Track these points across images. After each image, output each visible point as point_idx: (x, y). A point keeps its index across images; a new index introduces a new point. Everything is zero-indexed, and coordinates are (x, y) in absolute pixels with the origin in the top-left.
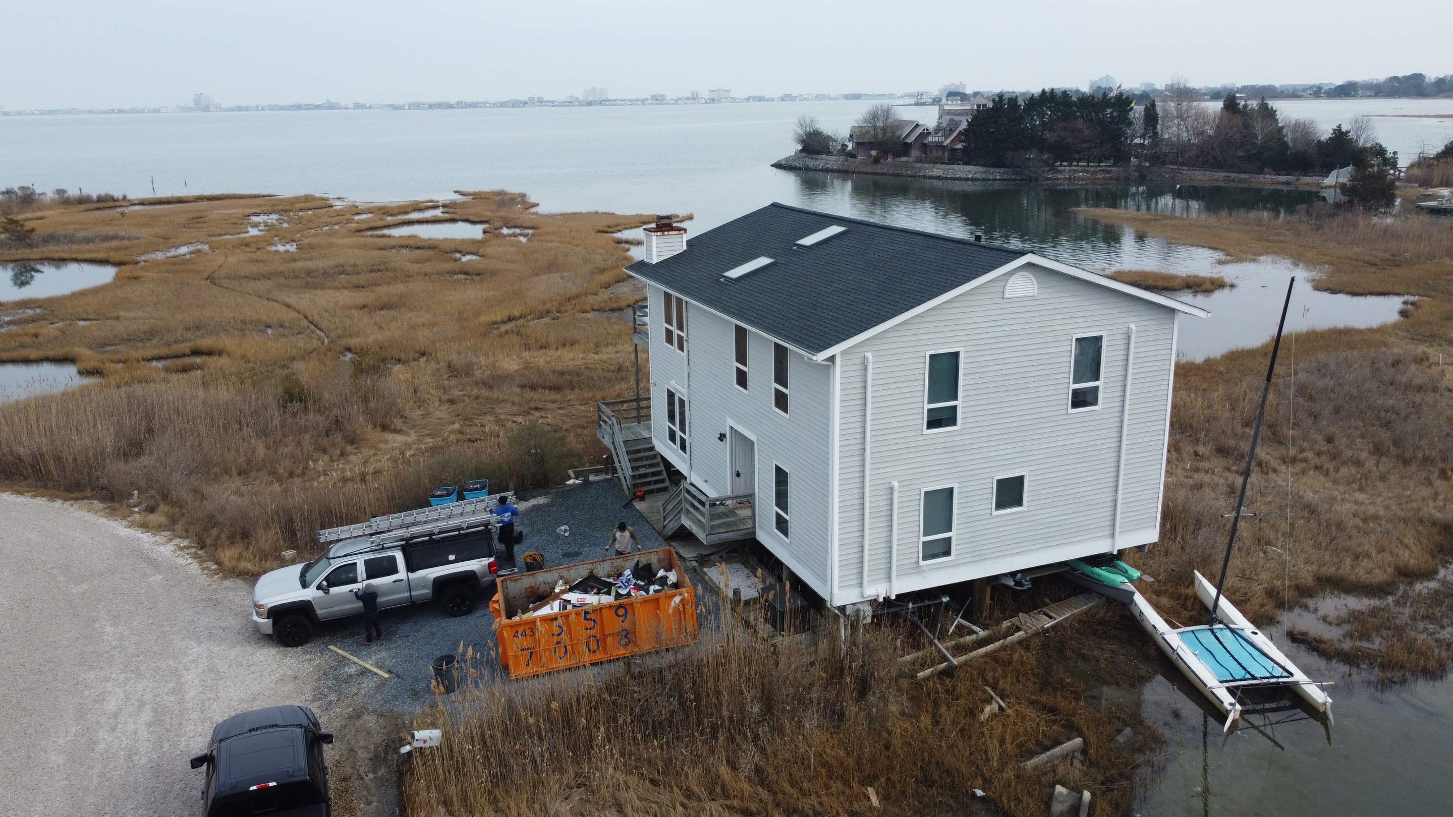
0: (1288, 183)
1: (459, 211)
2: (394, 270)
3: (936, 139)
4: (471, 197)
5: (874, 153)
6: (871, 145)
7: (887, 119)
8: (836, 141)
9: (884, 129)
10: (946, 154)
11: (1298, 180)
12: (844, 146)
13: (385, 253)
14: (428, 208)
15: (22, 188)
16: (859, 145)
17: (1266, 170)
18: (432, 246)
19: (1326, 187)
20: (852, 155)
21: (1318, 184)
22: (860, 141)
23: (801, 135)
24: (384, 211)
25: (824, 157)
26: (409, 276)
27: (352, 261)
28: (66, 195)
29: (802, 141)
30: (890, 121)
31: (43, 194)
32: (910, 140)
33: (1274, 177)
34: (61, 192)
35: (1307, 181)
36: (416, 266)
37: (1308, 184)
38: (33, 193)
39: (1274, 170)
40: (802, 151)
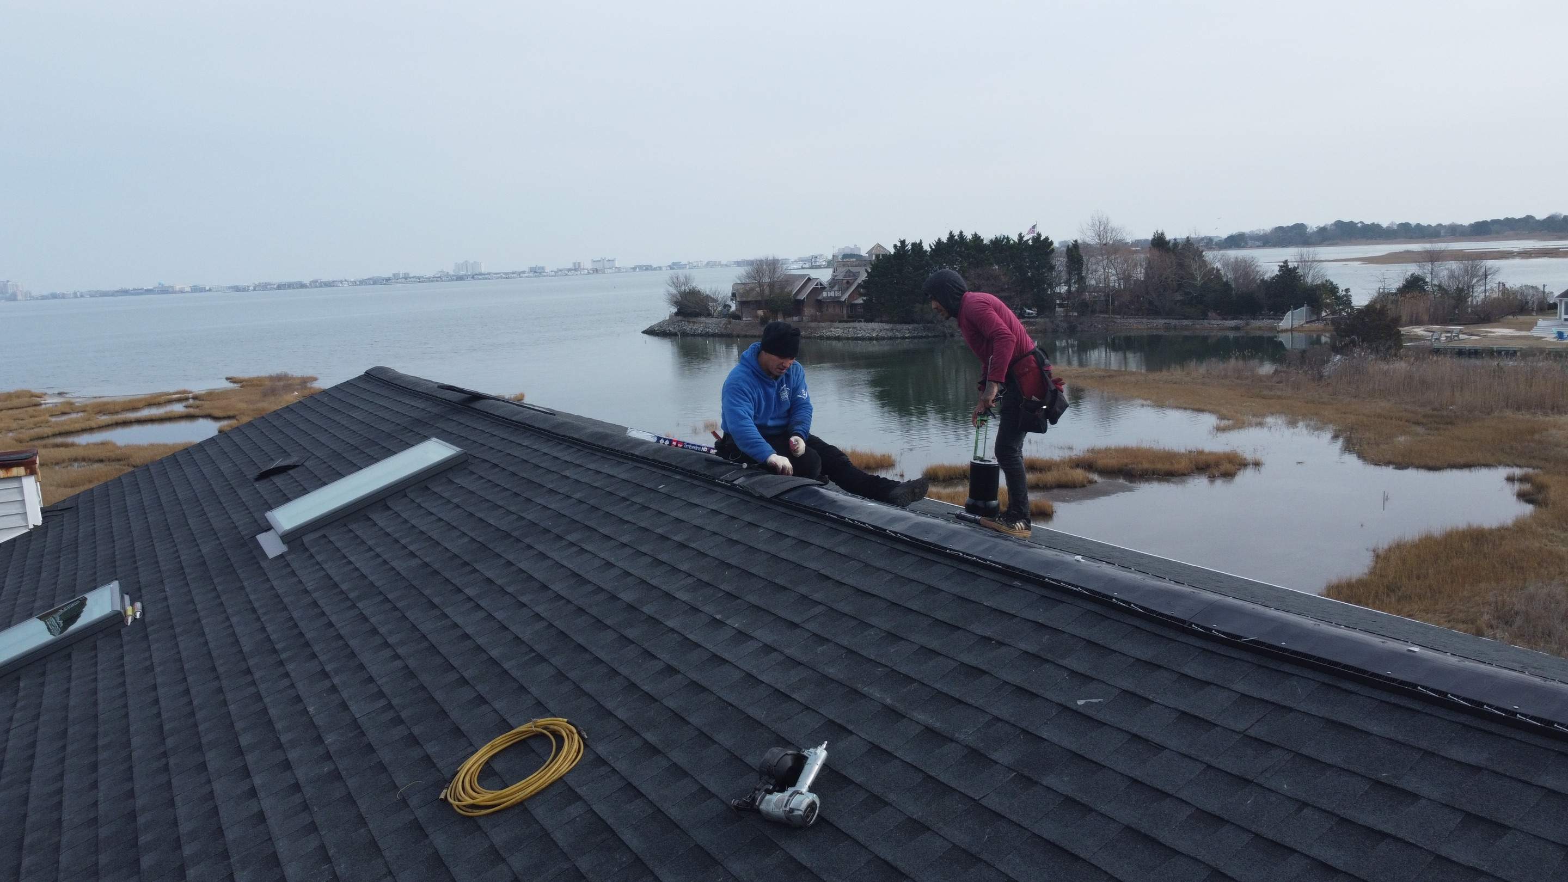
0: (1237, 328)
1: (207, 404)
3: (832, 294)
4: (239, 385)
5: (760, 313)
6: (758, 304)
7: (774, 273)
8: (716, 301)
9: (771, 285)
10: (845, 311)
11: (1247, 324)
12: (727, 306)
14: (170, 402)
16: (743, 304)
17: (1210, 314)
19: (1283, 331)
20: (736, 316)
21: (1273, 329)
22: (744, 299)
23: (675, 296)
24: (103, 408)
25: (703, 319)
29: (676, 303)
30: (776, 276)
32: (802, 296)
33: (1220, 322)
35: (1259, 325)
37: (1260, 328)
39: (1219, 314)
40: (677, 314)
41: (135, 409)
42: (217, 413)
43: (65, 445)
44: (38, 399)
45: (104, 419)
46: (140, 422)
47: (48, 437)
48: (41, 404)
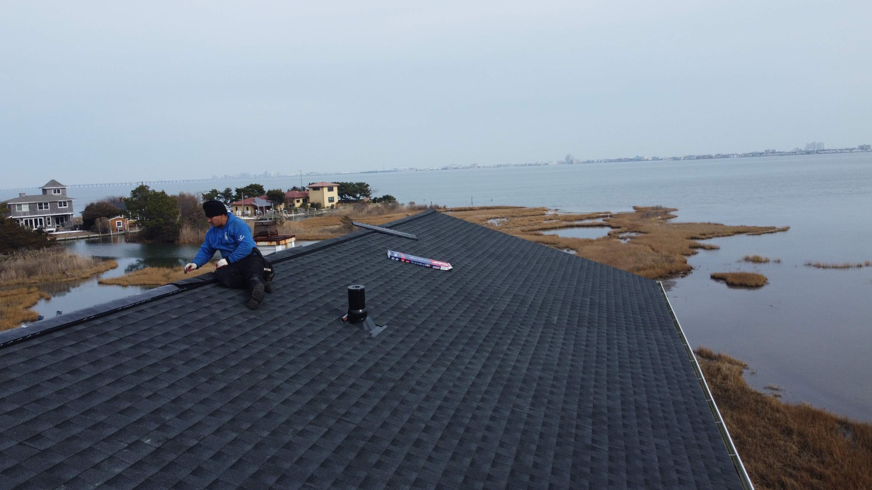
24: (567, 218)
28: (414, 205)
41: (581, 220)
42: (613, 225)
43: (539, 235)
44: (545, 212)
45: (565, 223)
46: (578, 226)
47: (536, 230)
48: (545, 214)
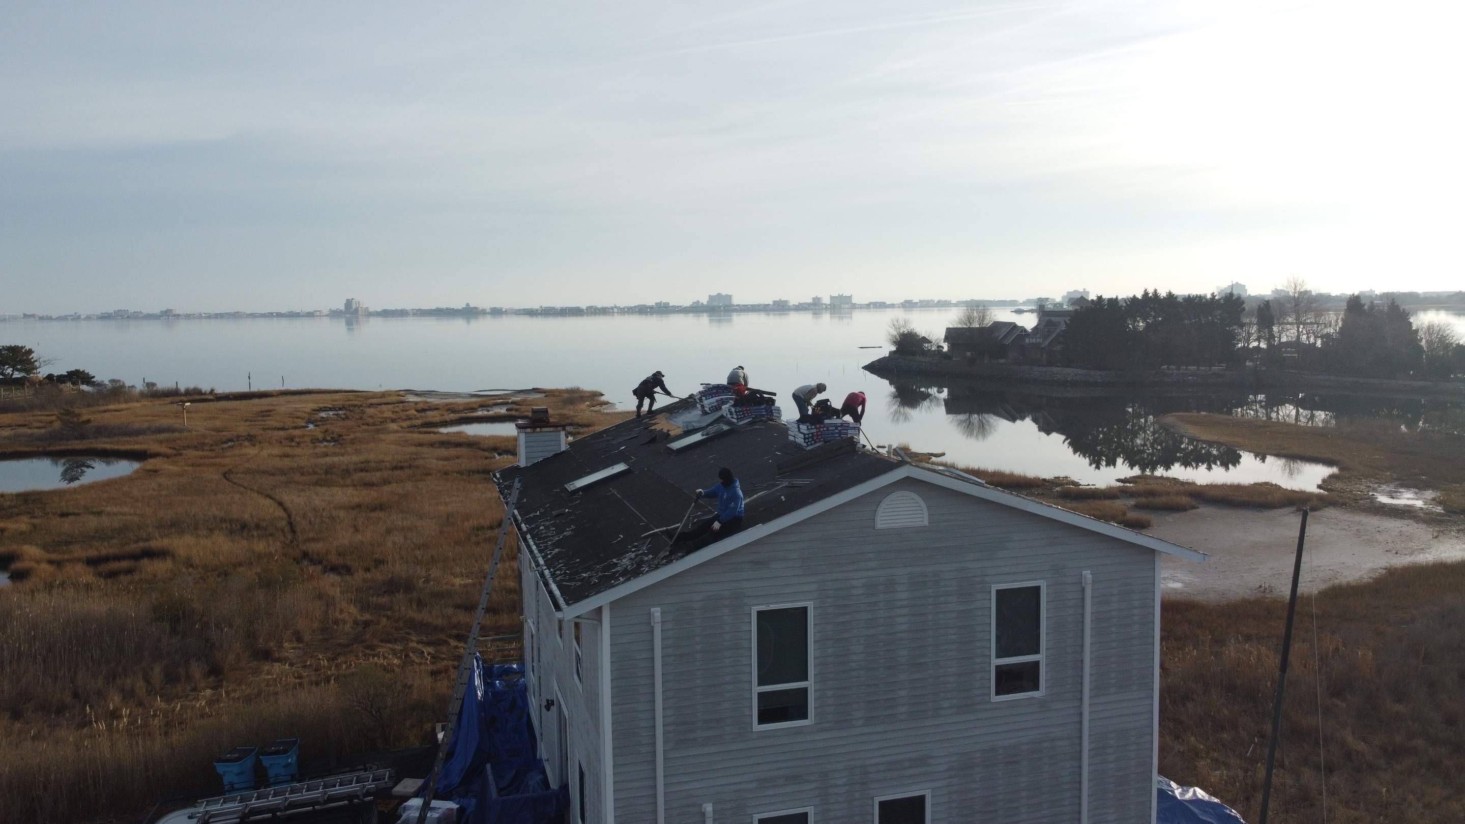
2: (417, 467)
3: (1034, 341)
4: (543, 395)
5: (969, 354)
6: (967, 346)
7: (983, 320)
8: (929, 342)
9: (981, 330)
10: (1044, 356)
12: (940, 347)
13: (419, 448)
14: (495, 405)
15: (112, 381)
16: (952, 346)
18: (473, 444)
20: (947, 356)
22: (955, 342)
23: (893, 336)
25: (918, 358)
26: (427, 475)
27: (381, 457)
28: (155, 389)
29: (895, 343)
30: (986, 322)
31: (133, 387)
32: (1007, 342)
34: (151, 385)
36: (441, 463)
38: (123, 386)
40: (896, 352)
41: (474, 410)
44: (402, 397)
47: (421, 426)
48: (406, 402)
